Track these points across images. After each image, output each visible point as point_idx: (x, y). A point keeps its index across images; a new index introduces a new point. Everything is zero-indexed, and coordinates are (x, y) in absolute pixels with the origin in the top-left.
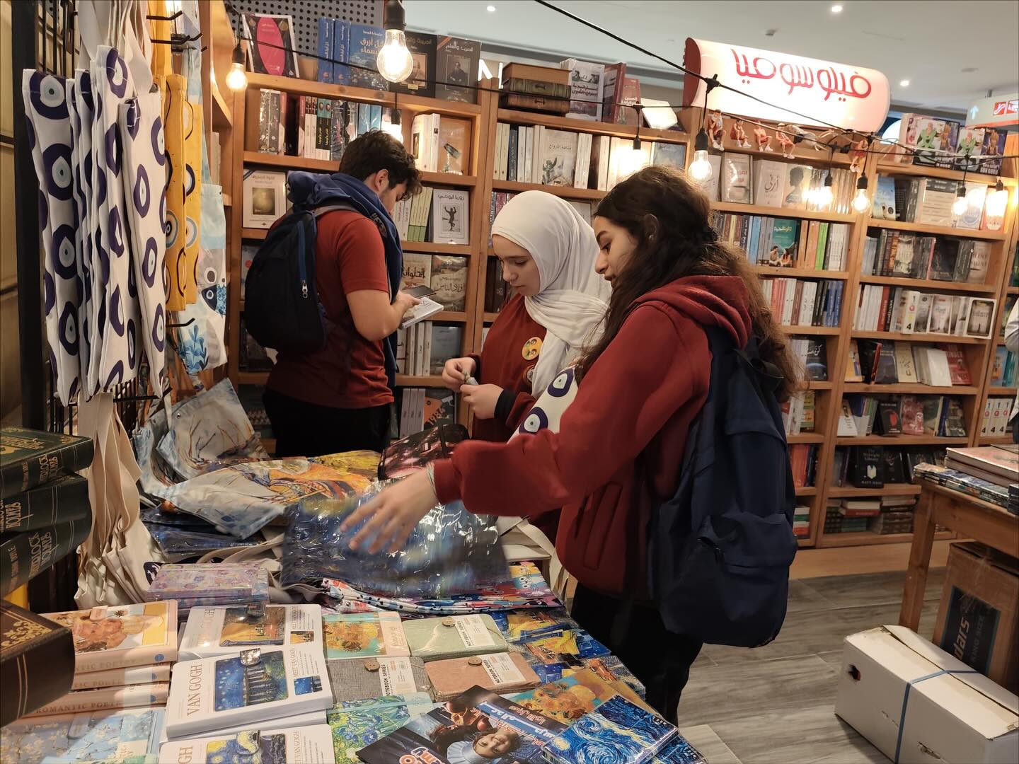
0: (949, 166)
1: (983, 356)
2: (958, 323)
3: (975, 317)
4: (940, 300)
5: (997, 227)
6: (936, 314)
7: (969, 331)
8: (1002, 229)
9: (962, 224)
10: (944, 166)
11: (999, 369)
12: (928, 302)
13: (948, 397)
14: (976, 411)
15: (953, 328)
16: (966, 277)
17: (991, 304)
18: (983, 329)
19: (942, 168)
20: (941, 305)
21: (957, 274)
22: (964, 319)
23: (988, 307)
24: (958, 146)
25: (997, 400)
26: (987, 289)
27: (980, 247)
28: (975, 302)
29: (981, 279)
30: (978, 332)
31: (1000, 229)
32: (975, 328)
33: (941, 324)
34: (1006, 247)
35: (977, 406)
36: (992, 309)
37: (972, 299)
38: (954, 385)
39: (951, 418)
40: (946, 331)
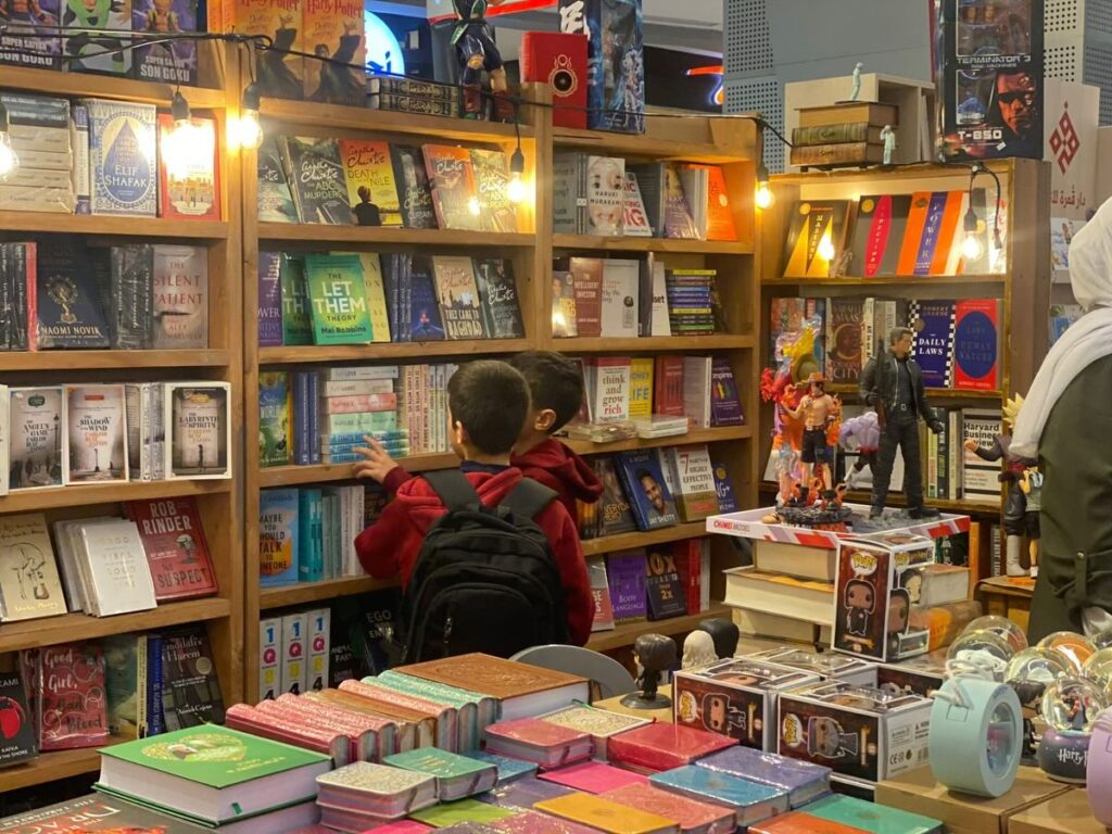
0: (49, 61)
1: (230, 521)
2: (145, 451)
3: (186, 431)
4: (88, 398)
5: (202, 208)
6: (83, 433)
7: (179, 465)
8: (215, 212)
9: (105, 204)
10: (34, 60)
11: (284, 543)
12: (49, 405)
13: (161, 637)
14: (235, 655)
15: (135, 464)
16: (147, 334)
17: (219, 394)
18: (211, 456)
19: (30, 65)
20: (94, 411)
21: (120, 330)
22: (160, 438)
23: (213, 403)
24: (63, 12)
25: (290, 620)
26: (206, 358)
27: (175, 260)
28: (178, 394)
29: (197, 335)
30: (201, 466)
31: (209, 212)
32: (191, 456)
33: (101, 455)
34: (232, 255)
35: (236, 643)
36: (224, 406)
37: (169, 387)
38: (159, 603)
39: (180, 684)
40: (117, 472)
